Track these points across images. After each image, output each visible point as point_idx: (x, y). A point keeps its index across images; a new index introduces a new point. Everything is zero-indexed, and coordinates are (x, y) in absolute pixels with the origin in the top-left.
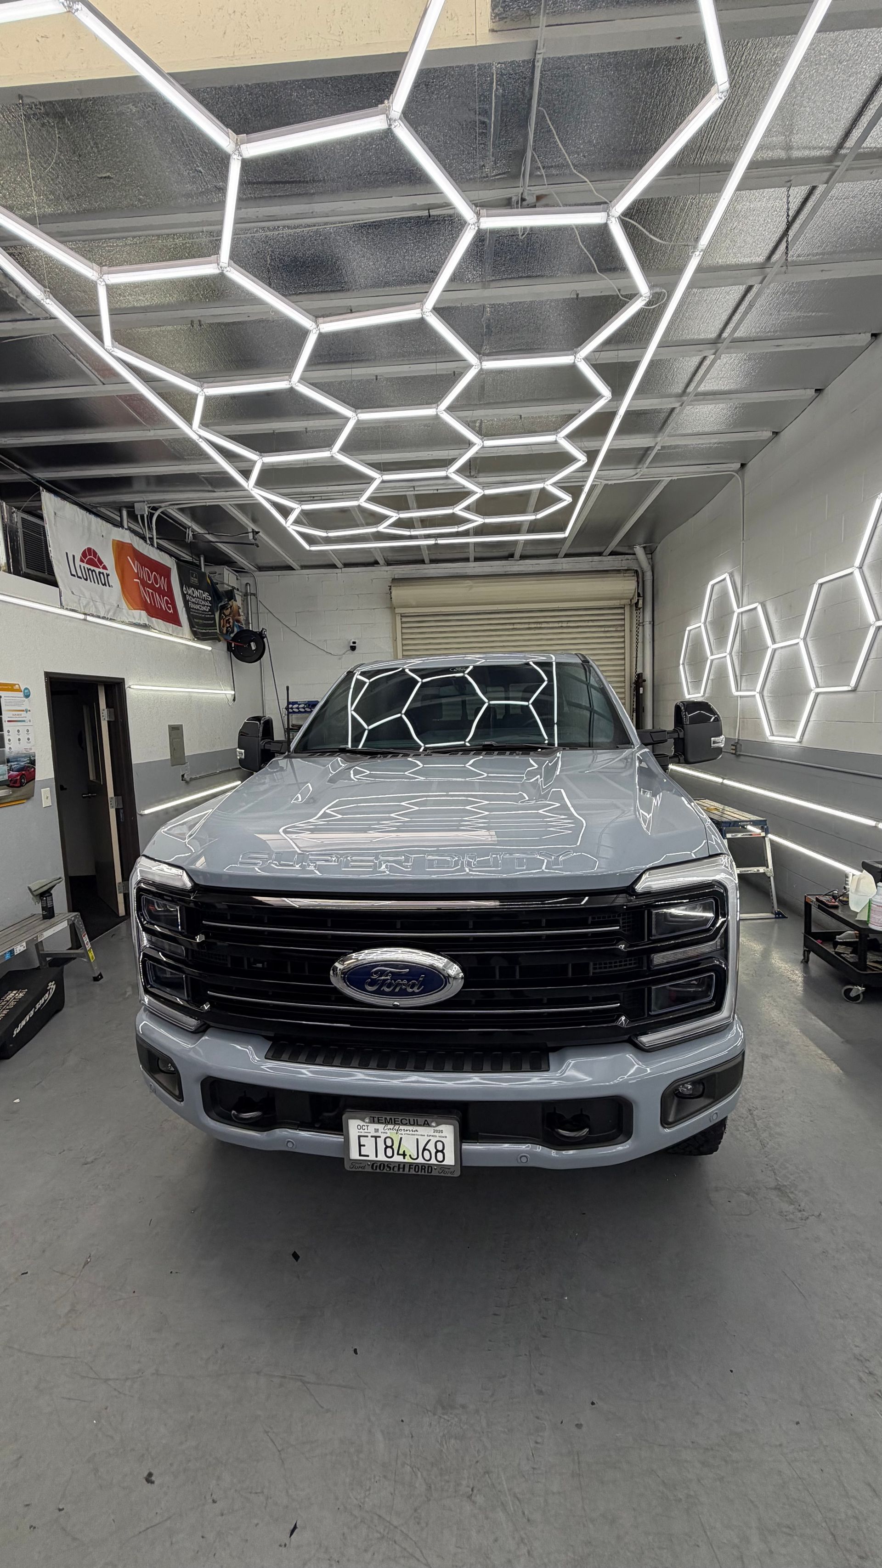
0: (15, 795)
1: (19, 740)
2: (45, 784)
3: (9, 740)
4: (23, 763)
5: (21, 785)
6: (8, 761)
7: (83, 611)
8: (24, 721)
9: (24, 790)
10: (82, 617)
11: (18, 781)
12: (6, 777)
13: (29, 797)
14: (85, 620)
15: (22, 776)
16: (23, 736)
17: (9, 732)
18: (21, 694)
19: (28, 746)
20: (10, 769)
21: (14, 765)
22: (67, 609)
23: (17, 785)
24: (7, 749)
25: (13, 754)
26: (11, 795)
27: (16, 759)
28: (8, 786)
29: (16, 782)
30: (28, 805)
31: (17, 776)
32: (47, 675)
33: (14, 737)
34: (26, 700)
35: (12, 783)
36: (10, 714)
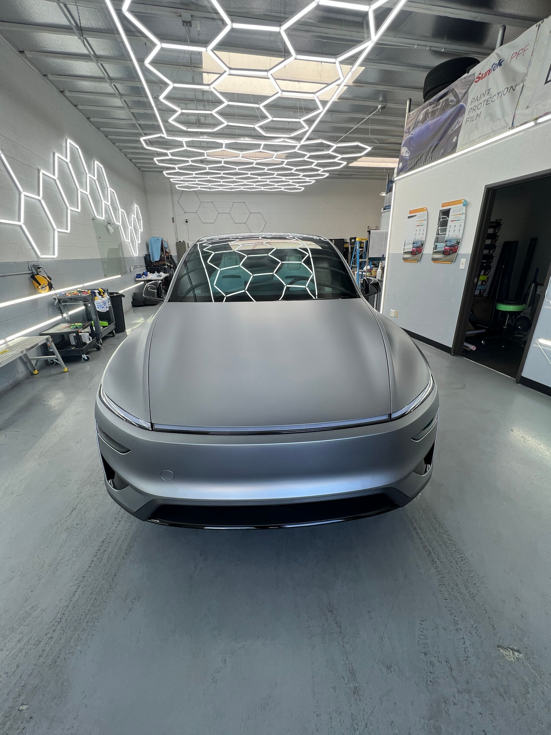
0: (446, 259)
1: (454, 231)
2: (464, 256)
3: (449, 231)
4: (453, 243)
5: (449, 254)
6: (446, 242)
7: (535, 117)
8: (460, 220)
9: (449, 257)
10: (532, 124)
11: (448, 252)
12: (443, 249)
13: (452, 261)
14: (536, 124)
15: (451, 250)
16: (457, 229)
17: (450, 226)
18: (462, 205)
19: (458, 234)
20: (446, 246)
21: (449, 244)
22: (517, 127)
23: (447, 254)
24: (447, 236)
25: (449, 238)
26: (443, 258)
27: (450, 241)
28: (443, 253)
30: (452, 265)
31: (449, 249)
32: (486, 186)
33: (452, 229)
34: (465, 207)
35: (445, 253)
36: (453, 217)
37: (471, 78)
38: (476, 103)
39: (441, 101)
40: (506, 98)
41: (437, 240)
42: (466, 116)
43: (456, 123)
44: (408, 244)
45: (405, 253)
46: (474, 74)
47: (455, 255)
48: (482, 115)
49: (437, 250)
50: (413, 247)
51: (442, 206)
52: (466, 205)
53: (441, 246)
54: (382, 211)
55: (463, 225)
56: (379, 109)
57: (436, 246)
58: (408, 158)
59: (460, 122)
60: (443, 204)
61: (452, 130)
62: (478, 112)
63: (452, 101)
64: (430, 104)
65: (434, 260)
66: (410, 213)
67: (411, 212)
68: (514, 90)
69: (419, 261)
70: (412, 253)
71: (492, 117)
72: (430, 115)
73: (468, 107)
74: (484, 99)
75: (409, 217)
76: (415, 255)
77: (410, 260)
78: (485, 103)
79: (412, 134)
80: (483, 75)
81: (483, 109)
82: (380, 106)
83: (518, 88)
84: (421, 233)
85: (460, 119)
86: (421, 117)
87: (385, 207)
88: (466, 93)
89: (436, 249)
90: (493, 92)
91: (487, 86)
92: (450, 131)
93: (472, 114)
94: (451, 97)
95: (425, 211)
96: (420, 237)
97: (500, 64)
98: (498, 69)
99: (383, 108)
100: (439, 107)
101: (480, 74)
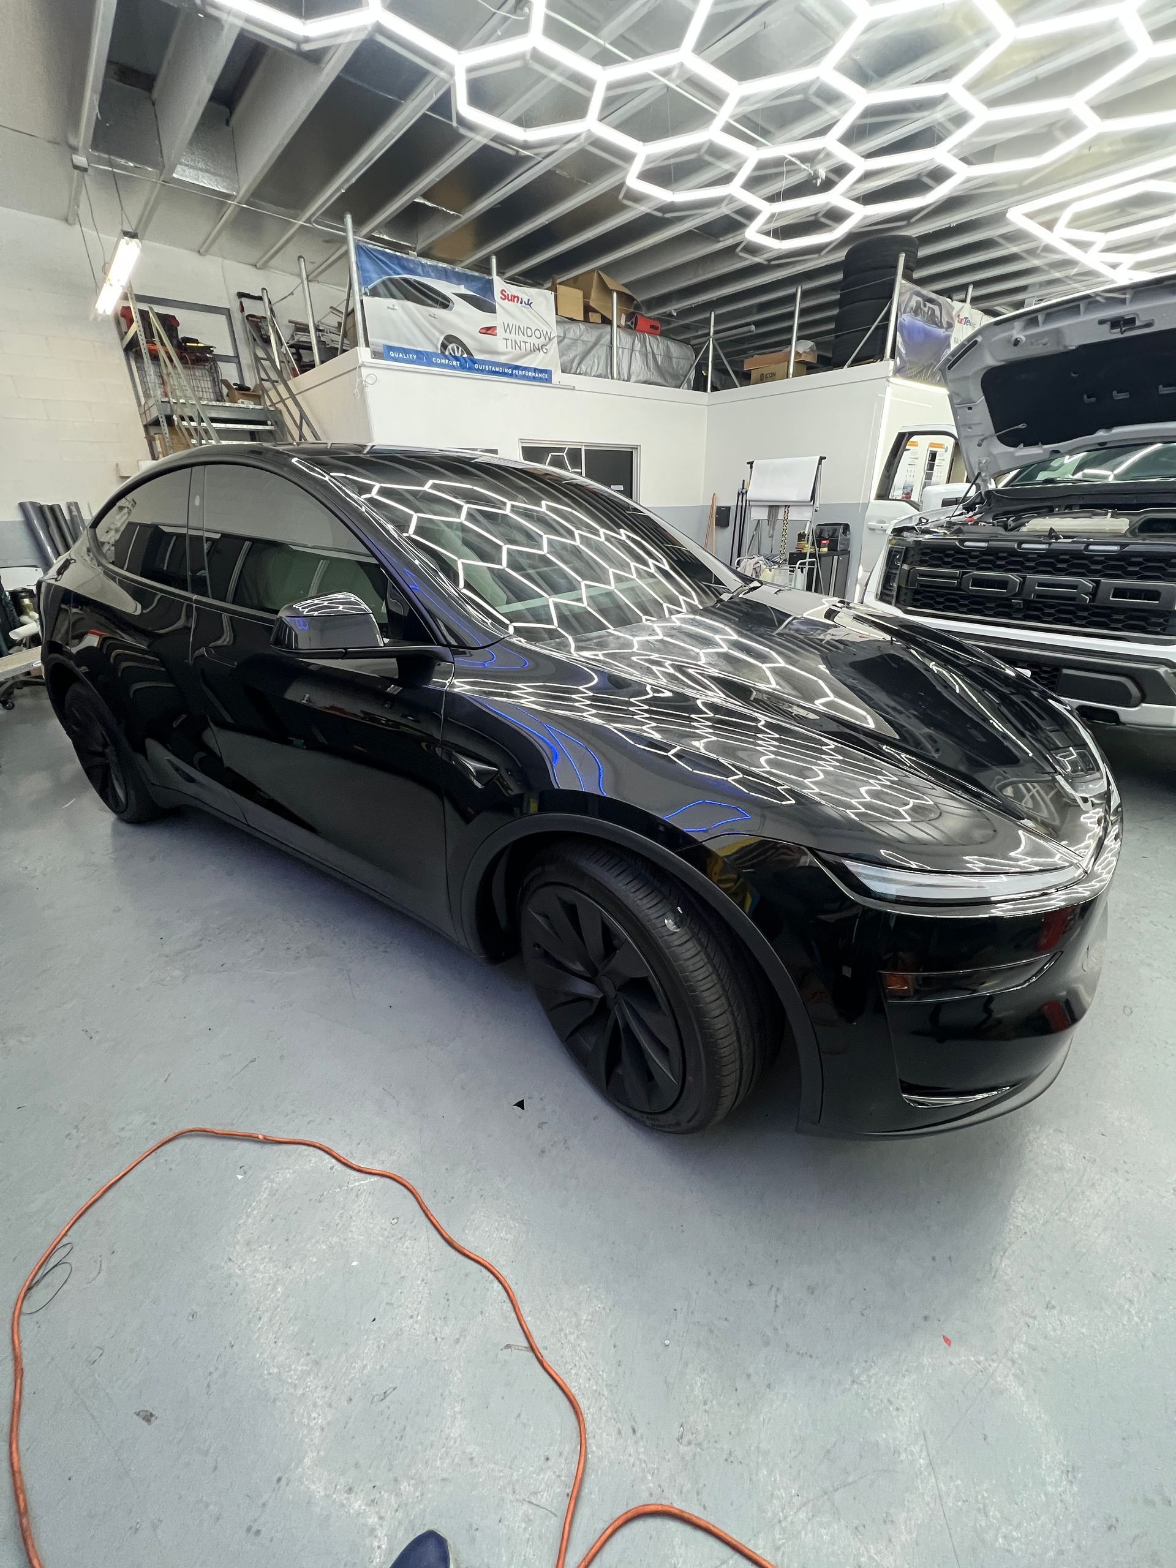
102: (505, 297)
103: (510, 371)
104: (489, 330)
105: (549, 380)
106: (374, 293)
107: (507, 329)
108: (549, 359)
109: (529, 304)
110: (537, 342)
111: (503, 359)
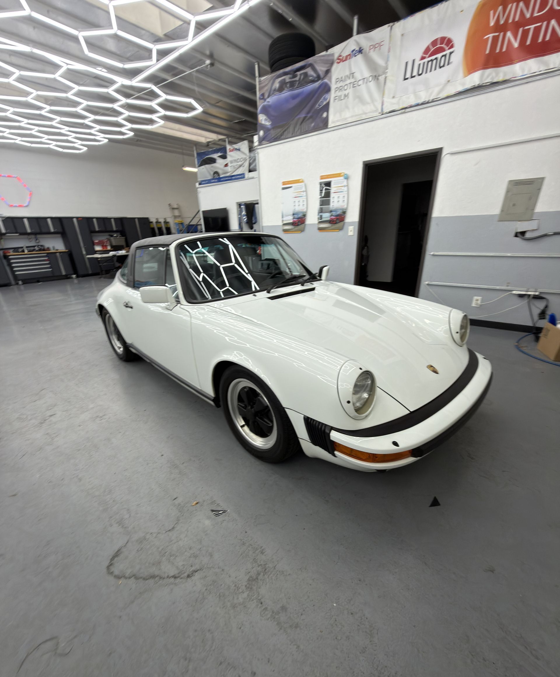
0: (333, 227)
1: (338, 201)
2: (352, 224)
3: (334, 202)
4: (338, 213)
5: (336, 223)
6: (331, 211)
7: (401, 107)
8: (342, 192)
9: (337, 226)
11: (335, 221)
12: (328, 219)
13: (341, 229)
15: (337, 219)
16: (341, 199)
17: (333, 197)
18: (342, 178)
19: (343, 204)
20: (331, 216)
21: (334, 213)
22: (387, 112)
23: (333, 223)
24: (331, 206)
25: (334, 208)
26: (330, 227)
27: (335, 211)
29: (333, 221)
30: (341, 233)
31: (335, 218)
32: (364, 162)
33: (336, 200)
34: (346, 180)
35: (331, 222)
36: (335, 189)
37: (331, 58)
38: (342, 84)
39: (298, 73)
40: (372, 85)
41: (321, 211)
42: (333, 94)
43: (322, 98)
44: (287, 216)
45: (285, 224)
46: (333, 55)
47: (341, 223)
48: (351, 96)
49: (323, 220)
50: (294, 218)
51: (321, 179)
52: (347, 178)
53: (326, 216)
54: (197, 185)
55: (346, 196)
56: (207, 65)
57: (321, 216)
58: (269, 127)
59: (327, 99)
60: (321, 176)
61: (319, 105)
62: (346, 92)
63: (312, 76)
64: (285, 74)
65: (320, 229)
66: (283, 185)
67: (284, 183)
68: (378, 79)
69: (302, 231)
70: (293, 224)
71: (361, 100)
72: (288, 85)
73: (333, 86)
74: (348, 82)
75: (284, 189)
76: (297, 226)
77: (292, 231)
78: (352, 85)
79: (268, 102)
80: (343, 57)
81: (350, 91)
82: (208, 62)
83: (382, 78)
84: (301, 204)
85: (327, 96)
86: (277, 85)
87: (200, 182)
88: (328, 72)
89: (321, 219)
90: (358, 76)
91: (350, 69)
92: (317, 106)
93: (339, 94)
94: (310, 71)
95: (301, 182)
96: (300, 208)
97: (360, 51)
98: (359, 57)
99: (212, 64)
100: (297, 79)
101: (340, 56)
102: (231, 151)
103: (231, 178)
104: (226, 165)
105: (244, 177)
106: (201, 165)
107: (231, 162)
108: (244, 170)
109: (239, 150)
110: (240, 163)
111: (228, 175)
